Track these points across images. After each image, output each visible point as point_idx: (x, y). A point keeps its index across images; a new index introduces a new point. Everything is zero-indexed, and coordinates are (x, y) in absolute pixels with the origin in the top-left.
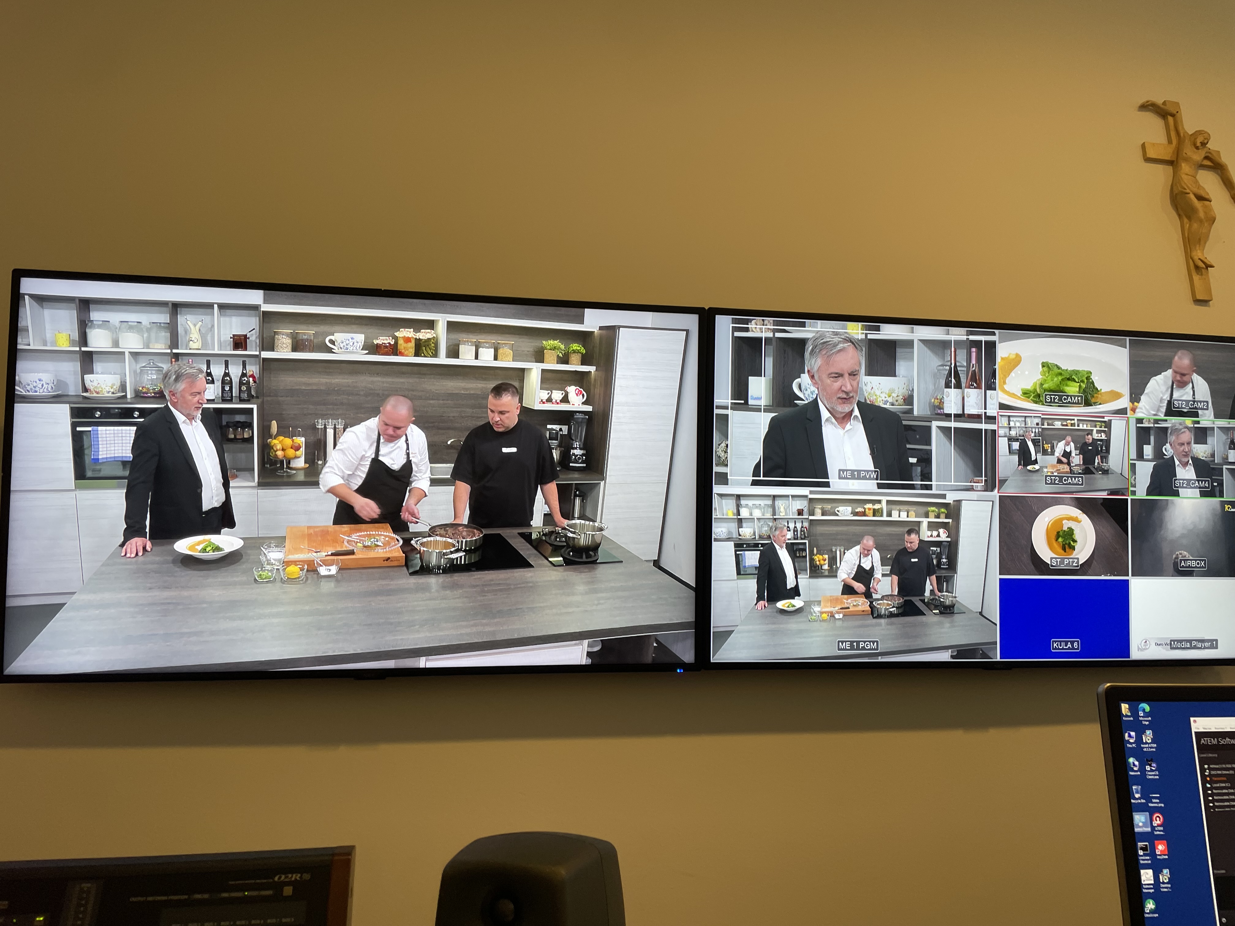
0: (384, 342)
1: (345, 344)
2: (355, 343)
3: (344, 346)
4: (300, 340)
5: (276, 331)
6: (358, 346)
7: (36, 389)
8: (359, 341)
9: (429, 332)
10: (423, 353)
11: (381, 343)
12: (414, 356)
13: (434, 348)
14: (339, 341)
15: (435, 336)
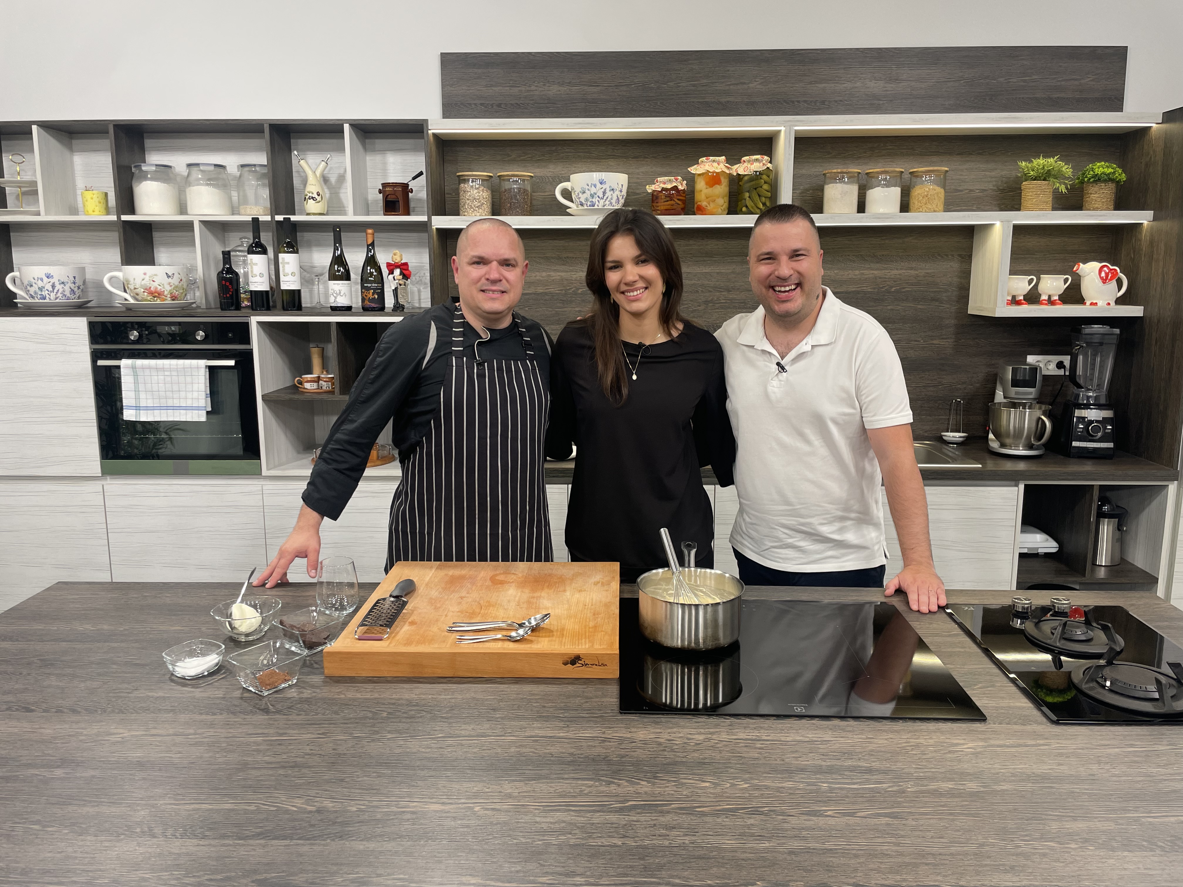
0: (665, 186)
1: (588, 194)
2: (608, 191)
3: (587, 200)
4: (506, 190)
5: (460, 174)
6: (615, 198)
7: (43, 293)
8: (615, 186)
9: (757, 160)
10: (747, 207)
11: (660, 190)
12: (727, 214)
13: (769, 194)
14: (578, 190)
15: (769, 165)
